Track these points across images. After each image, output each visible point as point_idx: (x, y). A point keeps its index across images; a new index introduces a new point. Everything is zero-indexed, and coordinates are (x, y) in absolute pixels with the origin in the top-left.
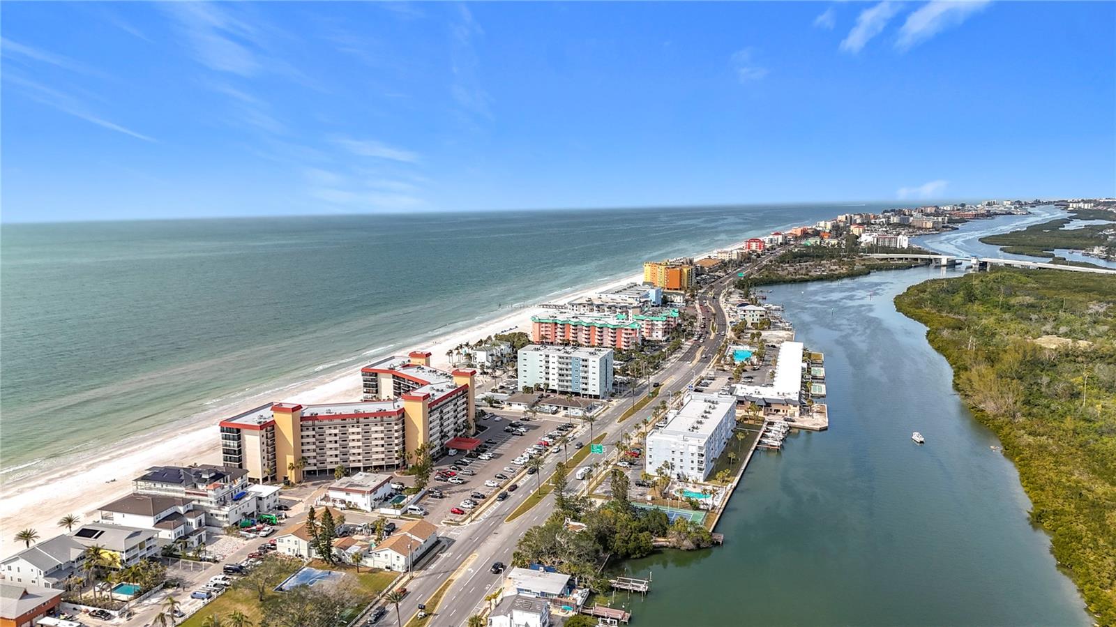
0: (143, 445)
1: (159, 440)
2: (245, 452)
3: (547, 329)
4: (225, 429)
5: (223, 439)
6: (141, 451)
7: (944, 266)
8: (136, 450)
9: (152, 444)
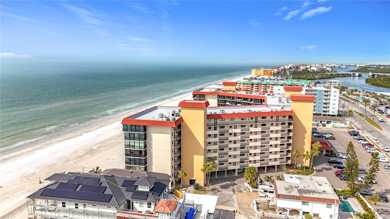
0: (24, 151)
1: (38, 147)
2: (151, 153)
3: (248, 87)
4: (129, 127)
5: (126, 138)
6: (23, 156)
7: (357, 76)
8: (19, 155)
9: (33, 150)
